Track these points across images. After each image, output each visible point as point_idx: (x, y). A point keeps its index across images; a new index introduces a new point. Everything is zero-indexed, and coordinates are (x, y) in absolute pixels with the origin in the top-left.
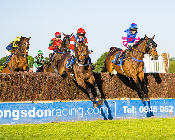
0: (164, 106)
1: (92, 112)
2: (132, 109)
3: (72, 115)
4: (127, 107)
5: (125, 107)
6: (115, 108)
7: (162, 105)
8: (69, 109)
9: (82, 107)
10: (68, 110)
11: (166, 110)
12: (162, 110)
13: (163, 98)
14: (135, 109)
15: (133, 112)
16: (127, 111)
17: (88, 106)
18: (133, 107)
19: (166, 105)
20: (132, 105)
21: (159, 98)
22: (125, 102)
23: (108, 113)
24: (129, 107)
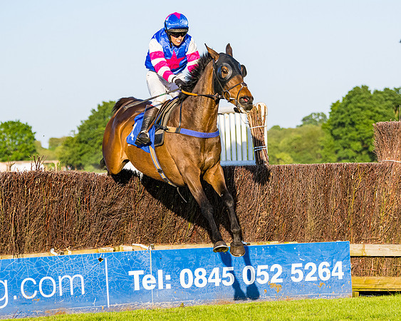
0: (255, 267)
1: (36, 292)
2: (156, 277)
4: (142, 272)
5: (136, 274)
6: (105, 277)
7: (248, 264)
9: (3, 277)
11: (262, 277)
12: (249, 279)
13: (253, 240)
14: (168, 277)
15: (161, 287)
16: (141, 284)
17: (22, 274)
18: (160, 272)
19: (260, 264)
20: (158, 266)
22: (135, 257)
23: (83, 292)
24: (147, 272)
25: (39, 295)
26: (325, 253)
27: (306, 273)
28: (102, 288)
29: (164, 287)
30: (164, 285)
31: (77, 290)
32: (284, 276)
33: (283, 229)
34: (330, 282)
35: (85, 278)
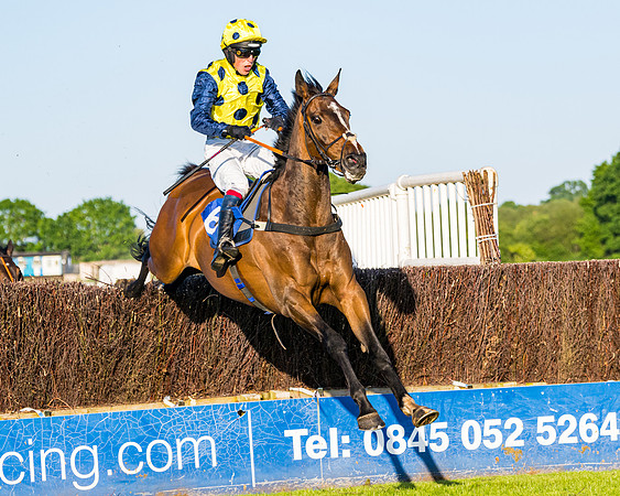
0: (481, 422)
1: (141, 464)
2: (327, 439)
3: (44, 479)
4: (304, 432)
5: (295, 434)
6: (247, 440)
7: (470, 417)
8: (31, 453)
9: (91, 440)
10: (25, 456)
11: (492, 438)
12: (471, 441)
13: (477, 381)
14: (346, 439)
15: (334, 454)
16: (304, 451)
17: (121, 436)
18: (333, 432)
19: (488, 418)
20: (330, 422)
21: (455, 383)
22: (294, 409)
23: (214, 464)
24: (313, 432)
25: (147, 468)
26: (590, 400)
27: (560, 431)
28: (243, 456)
29: (340, 455)
30: (340, 451)
31: (205, 460)
32: (525, 436)
33: (524, 362)
34: (597, 445)
35: (216, 441)
